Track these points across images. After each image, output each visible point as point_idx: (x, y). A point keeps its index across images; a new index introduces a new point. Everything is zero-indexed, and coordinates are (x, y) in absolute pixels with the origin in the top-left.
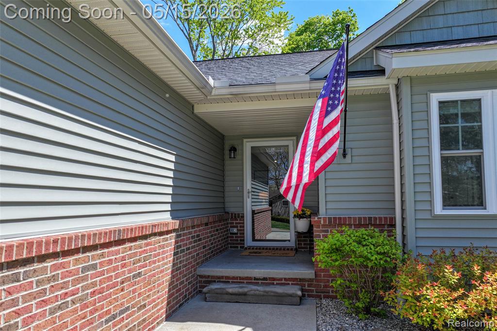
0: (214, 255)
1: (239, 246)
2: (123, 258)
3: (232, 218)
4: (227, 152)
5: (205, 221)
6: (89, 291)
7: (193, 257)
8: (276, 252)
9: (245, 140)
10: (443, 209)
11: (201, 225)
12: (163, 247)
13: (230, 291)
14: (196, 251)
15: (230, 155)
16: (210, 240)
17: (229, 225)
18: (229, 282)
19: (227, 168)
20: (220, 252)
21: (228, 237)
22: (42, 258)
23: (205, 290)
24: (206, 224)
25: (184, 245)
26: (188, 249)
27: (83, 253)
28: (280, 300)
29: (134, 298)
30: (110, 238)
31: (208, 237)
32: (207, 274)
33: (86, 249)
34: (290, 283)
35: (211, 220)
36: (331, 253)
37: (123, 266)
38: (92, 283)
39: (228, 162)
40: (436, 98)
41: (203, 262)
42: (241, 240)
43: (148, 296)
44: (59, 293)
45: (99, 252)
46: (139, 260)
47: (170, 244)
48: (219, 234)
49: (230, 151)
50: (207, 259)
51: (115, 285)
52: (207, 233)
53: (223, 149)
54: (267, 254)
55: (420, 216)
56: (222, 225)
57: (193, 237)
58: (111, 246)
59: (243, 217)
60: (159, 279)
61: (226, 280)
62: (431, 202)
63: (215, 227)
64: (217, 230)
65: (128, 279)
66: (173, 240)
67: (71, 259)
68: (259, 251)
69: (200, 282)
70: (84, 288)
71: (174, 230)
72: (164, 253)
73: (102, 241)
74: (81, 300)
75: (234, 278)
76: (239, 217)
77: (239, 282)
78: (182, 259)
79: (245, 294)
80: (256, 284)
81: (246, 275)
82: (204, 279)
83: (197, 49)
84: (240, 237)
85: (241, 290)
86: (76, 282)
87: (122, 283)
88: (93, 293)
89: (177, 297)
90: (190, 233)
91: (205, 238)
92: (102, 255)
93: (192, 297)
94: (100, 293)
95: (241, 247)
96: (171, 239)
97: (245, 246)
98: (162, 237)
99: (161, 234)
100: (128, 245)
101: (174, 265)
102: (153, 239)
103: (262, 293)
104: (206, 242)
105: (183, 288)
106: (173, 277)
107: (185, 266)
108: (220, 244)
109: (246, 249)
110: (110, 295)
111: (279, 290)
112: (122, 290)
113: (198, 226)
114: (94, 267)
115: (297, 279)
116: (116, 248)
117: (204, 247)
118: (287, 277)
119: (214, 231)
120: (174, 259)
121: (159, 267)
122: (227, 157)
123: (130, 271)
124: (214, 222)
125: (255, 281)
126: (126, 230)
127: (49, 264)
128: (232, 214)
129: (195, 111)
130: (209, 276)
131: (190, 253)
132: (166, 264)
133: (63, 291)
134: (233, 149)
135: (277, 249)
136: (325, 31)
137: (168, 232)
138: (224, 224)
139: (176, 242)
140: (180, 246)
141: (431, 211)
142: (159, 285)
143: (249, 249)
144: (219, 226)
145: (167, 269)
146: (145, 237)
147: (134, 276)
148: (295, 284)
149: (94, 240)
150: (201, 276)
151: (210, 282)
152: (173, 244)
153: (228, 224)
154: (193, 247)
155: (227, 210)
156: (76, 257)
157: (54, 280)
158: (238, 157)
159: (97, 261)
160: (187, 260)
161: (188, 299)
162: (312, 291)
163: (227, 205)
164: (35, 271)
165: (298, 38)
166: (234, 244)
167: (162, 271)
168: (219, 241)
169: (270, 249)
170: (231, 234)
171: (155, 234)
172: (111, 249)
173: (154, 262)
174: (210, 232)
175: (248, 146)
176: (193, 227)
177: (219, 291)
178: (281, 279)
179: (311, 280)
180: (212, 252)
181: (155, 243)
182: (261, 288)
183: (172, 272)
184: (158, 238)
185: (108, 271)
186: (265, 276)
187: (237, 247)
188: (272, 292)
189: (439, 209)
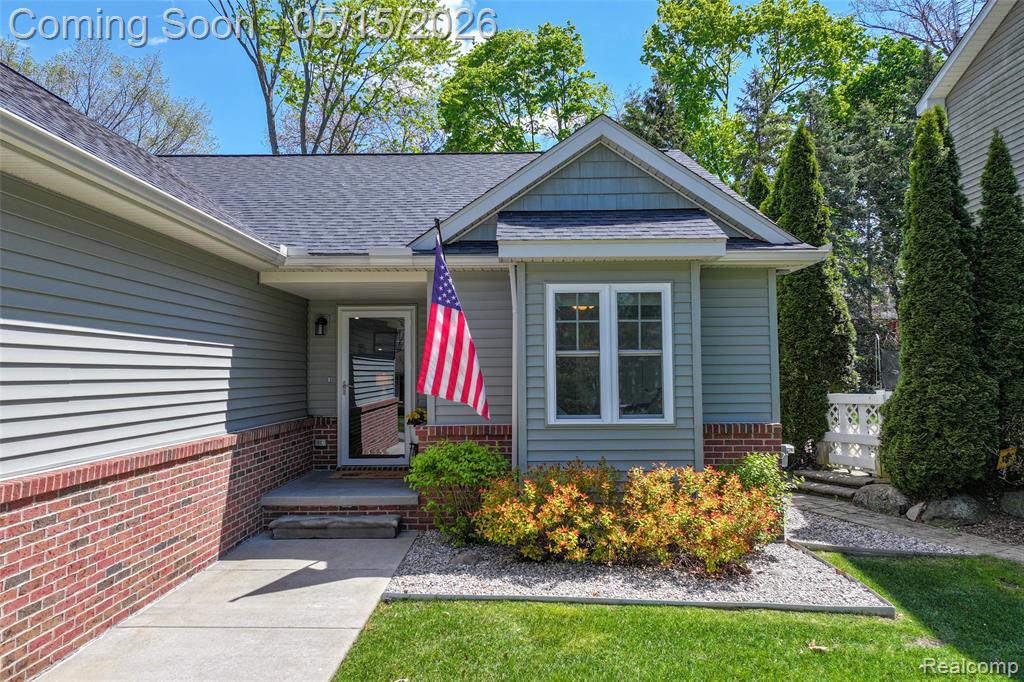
0: (288, 479)
1: (329, 466)
2: (173, 482)
3: (318, 423)
4: (312, 325)
5: (275, 431)
6: (141, 515)
7: (256, 482)
8: (384, 472)
9: (340, 308)
10: (557, 418)
11: (269, 438)
12: (216, 469)
13: (306, 523)
14: (260, 473)
15: (317, 330)
16: (282, 458)
17: (314, 435)
18: (305, 514)
19: (311, 348)
20: (298, 474)
21: (311, 453)
22: (105, 481)
23: (272, 524)
24: (277, 436)
25: (244, 466)
26: (249, 471)
27: (137, 475)
28: (371, 532)
29: (183, 528)
30: (161, 460)
31: (279, 454)
32: (275, 504)
33: (139, 472)
34: (387, 511)
35: (284, 429)
36: (425, 471)
37: (173, 490)
38: (143, 507)
39: (313, 340)
40: (553, 289)
41: (270, 488)
42: (331, 457)
43: (199, 527)
44: (117, 514)
45: (150, 475)
46: (189, 485)
47: (225, 466)
48: (296, 448)
49: (317, 324)
50: (276, 484)
51: (164, 511)
52: (277, 449)
53: (306, 321)
54: (368, 476)
55: (533, 426)
56: (301, 436)
57: (256, 455)
58: (161, 469)
59: (335, 422)
60: (211, 507)
61: (302, 511)
62: (544, 410)
63: (290, 439)
64: (294, 444)
65: (177, 505)
66: (230, 460)
67: (126, 482)
68: (358, 472)
69: (266, 515)
70: (138, 512)
71: (231, 448)
72: (217, 476)
73: (154, 463)
74: (134, 523)
75: (312, 508)
76: (329, 423)
77: (321, 514)
78: (240, 484)
79: (325, 527)
80: (344, 515)
81: (329, 504)
82: (271, 512)
83: (273, 83)
84: (330, 452)
85: (320, 522)
86: (131, 504)
87: (172, 509)
88: (145, 518)
89: (233, 532)
90: (252, 450)
91: (274, 456)
92: (153, 478)
93: (254, 535)
94: (151, 518)
95: (331, 468)
96: (227, 459)
97: (339, 466)
98: (215, 457)
99: (214, 452)
100: (177, 467)
101: (230, 492)
102: (205, 460)
103: (346, 525)
104: (276, 461)
105: (242, 521)
106: (228, 506)
107: (245, 493)
108: (299, 464)
109: (339, 469)
110: (159, 521)
111: (370, 520)
112: (172, 517)
113: (264, 439)
114: (145, 490)
115: (396, 506)
116: (166, 471)
117: (273, 468)
118: (383, 504)
119: (288, 445)
120: (230, 484)
121: (211, 493)
122: (312, 332)
123: (179, 497)
124: (288, 433)
125: (342, 510)
126: (176, 451)
127: (109, 486)
128: (318, 418)
129: (262, 281)
130: (278, 507)
131: (251, 477)
132: (220, 489)
133: (120, 513)
134: (322, 321)
135: (385, 469)
136: (523, 62)
137: (223, 450)
138: (306, 434)
139: (233, 462)
140: (239, 468)
141: (544, 420)
142: (211, 515)
143: (344, 469)
144: (296, 437)
145: (221, 496)
146: (195, 457)
147: (184, 502)
148: (393, 513)
149: (147, 463)
150: (267, 508)
151: (279, 515)
152: (229, 464)
153: (311, 433)
154: (257, 468)
155: (311, 412)
156: (130, 480)
157: (114, 502)
158: (329, 332)
159: (149, 485)
160: (247, 485)
161: (249, 537)
162: (415, 521)
163: (312, 404)
164: (100, 492)
165: (474, 71)
166: (320, 462)
167: (215, 499)
168: (296, 459)
169: (375, 469)
170: (317, 448)
171: (207, 454)
172: (161, 472)
173: (206, 487)
174: (282, 447)
175: (344, 317)
176: (256, 441)
177: (290, 525)
178: (375, 508)
179: (413, 507)
180: (285, 475)
181: (207, 464)
182: (346, 520)
183: (228, 500)
184: (210, 458)
185: (158, 495)
186: (354, 504)
187: (326, 468)
188: (359, 523)
189: (552, 418)
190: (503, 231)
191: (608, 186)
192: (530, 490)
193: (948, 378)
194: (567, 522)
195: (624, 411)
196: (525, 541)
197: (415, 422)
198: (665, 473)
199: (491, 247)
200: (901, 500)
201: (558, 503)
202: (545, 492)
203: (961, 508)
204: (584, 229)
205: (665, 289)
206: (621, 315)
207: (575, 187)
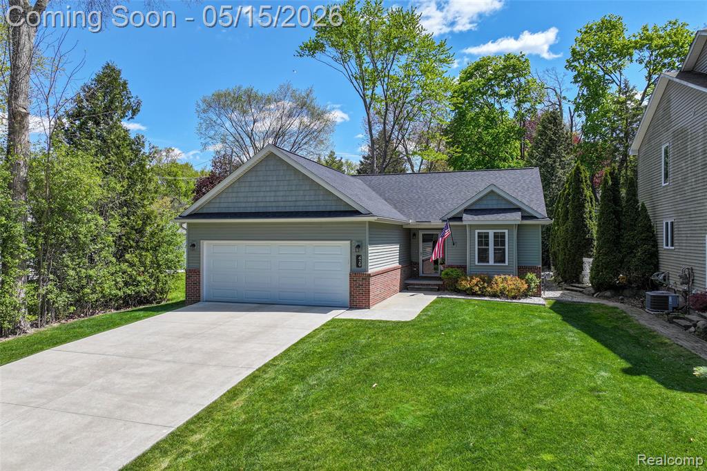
3: (414, 264)
9: (420, 231)
12: (397, 273)
13: (416, 287)
14: (405, 275)
15: (413, 237)
19: (411, 242)
21: (412, 272)
23: (408, 287)
24: (407, 266)
25: (402, 273)
28: (432, 290)
32: (410, 283)
34: (435, 285)
39: (412, 240)
40: (477, 231)
41: (406, 279)
48: (410, 270)
50: (409, 278)
52: (407, 269)
53: (410, 234)
55: (471, 265)
56: (410, 267)
57: (404, 271)
61: (414, 284)
62: (474, 261)
68: (425, 278)
75: (417, 284)
76: (417, 264)
77: (419, 285)
79: (420, 288)
81: (421, 283)
82: (406, 285)
84: (417, 272)
89: (402, 287)
91: (407, 271)
93: (404, 289)
96: (400, 271)
97: (420, 276)
105: (403, 285)
106: (400, 281)
108: (410, 274)
111: (431, 287)
113: (405, 267)
115: (438, 284)
120: (400, 277)
121: (396, 278)
125: (424, 285)
132: (398, 277)
134: (414, 235)
135: (432, 277)
141: (474, 263)
148: (437, 286)
153: (412, 266)
155: (414, 261)
158: (417, 237)
162: (442, 288)
163: (414, 258)
166: (415, 275)
170: (414, 270)
175: (421, 233)
177: (412, 287)
178: (432, 285)
179: (442, 285)
182: (426, 287)
184: (395, 271)
186: (427, 283)
187: (417, 276)
188: (429, 288)
189: (477, 263)
190: (465, 216)
191: (494, 202)
192: (469, 279)
193: (605, 254)
194: (477, 285)
195: (495, 262)
196: (468, 289)
197: (441, 264)
198: (502, 276)
199: (460, 219)
200: (593, 292)
201: (474, 281)
202: (472, 278)
203: (608, 294)
204: (485, 216)
205: (506, 231)
206: (494, 238)
207: (485, 202)
